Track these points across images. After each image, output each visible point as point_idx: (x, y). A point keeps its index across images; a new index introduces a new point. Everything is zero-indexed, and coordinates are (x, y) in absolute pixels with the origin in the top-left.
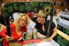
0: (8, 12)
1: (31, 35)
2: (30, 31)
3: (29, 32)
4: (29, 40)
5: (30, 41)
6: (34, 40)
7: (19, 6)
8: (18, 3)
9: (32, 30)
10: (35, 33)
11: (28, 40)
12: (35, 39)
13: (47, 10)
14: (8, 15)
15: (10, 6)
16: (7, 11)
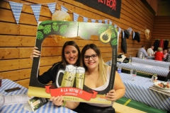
0: (43, 33)
1: (73, 78)
2: (72, 70)
3: (70, 71)
4: (68, 88)
5: (69, 92)
6: (77, 91)
7: (60, 26)
8: (60, 22)
9: (75, 68)
12: (80, 90)
13: (105, 37)
14: (42, 37)
15: (48, 24)
16: (42, 31)
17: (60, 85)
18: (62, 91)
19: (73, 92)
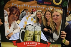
1: (32, 34)
2: (31, 29)
3: (29, 30)
4: (29, 42)
5: (30, 44)
6: (36, 43)
10: (38, 32)
11: (27, 42)
12: (38, 42)
17: (23, 40)
18: (25, 44)
19: (33, 44)
